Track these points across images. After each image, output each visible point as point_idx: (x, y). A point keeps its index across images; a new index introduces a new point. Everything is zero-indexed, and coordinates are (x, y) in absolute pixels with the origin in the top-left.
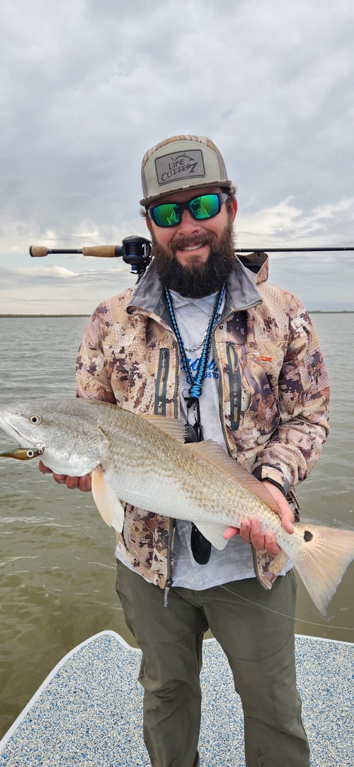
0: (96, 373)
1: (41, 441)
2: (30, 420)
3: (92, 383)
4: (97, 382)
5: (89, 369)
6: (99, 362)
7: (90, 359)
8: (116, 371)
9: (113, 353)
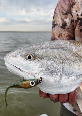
0: (66, 27)
1: (38, 72)
2: (26, 58)
3: (63, 33)
4: (67, 32)
5: (61, 26)
6: (68, 21)
7: (63, 20)
8: (78, 26)
9: (77, 15)
